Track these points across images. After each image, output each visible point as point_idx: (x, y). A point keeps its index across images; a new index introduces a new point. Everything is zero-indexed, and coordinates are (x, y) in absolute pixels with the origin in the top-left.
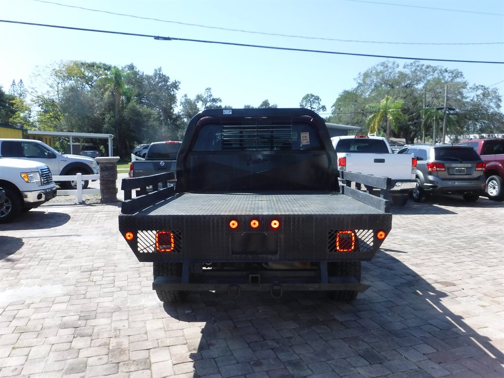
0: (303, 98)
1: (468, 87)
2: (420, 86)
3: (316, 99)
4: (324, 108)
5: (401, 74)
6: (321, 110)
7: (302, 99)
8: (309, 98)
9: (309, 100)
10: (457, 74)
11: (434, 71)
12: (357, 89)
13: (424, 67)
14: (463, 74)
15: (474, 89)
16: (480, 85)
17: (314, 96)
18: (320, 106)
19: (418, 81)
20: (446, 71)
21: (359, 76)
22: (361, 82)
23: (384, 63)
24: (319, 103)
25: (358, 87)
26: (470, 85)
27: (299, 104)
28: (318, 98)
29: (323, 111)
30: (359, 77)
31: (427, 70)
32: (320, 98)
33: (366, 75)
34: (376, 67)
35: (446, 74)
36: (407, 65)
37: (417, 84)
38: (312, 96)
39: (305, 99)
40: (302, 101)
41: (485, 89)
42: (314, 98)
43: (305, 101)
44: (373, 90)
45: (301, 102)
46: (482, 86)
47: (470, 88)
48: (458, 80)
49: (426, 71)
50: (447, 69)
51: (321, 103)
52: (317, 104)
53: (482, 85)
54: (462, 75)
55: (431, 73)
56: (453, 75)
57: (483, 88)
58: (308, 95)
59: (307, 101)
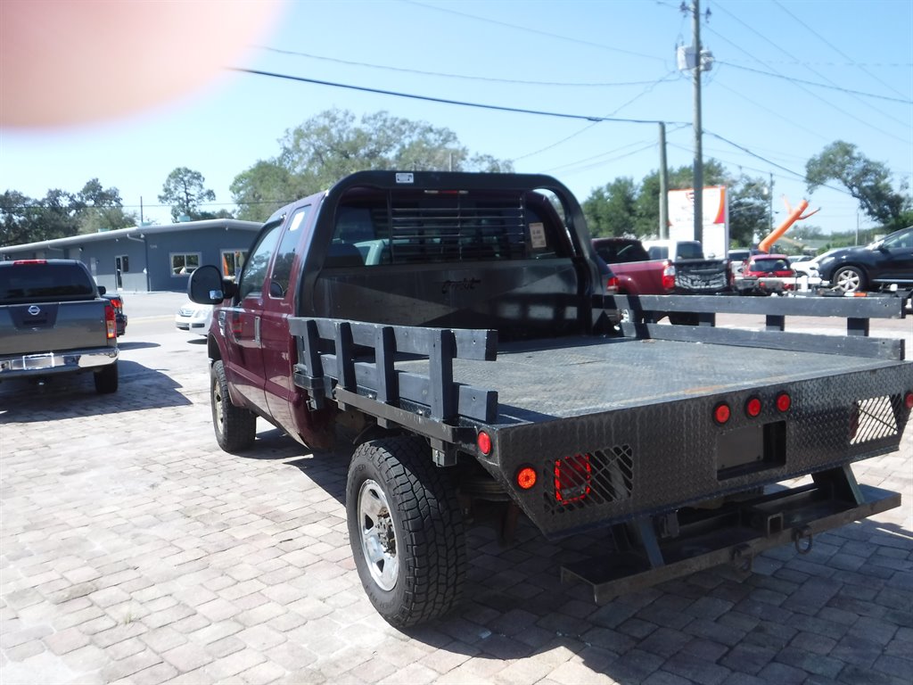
0: (170, 176)
1: (468, 158)
2: (391, 155)
3: (194, 178)
4: (210, 194)
5: (358, 132)
6: (206, 198)
7: (166, 177)
8: (181, 176)
9: (182, 179)
10: (449, 136)
11: (413, 129)
12: (281, 160)
13: (397, 123)
14: (457, 136)
15: (478, 160)
16: (485, 156)
17: (189, 171)
18: (204, 191)
19: (389, 146)
20: (431, 130)
21: (286, 134)
22: (289, 146)
23: (328, 112)
24: (201, 186)
25: (284, 154)
26: (471, 155)
27: (163, 188)
28: (198, 176)
29: (210, 199)
30: (287, 137)
31: (403, 128)
32: (203, 175)
33: (300, 134)
34: (315, 119)
35: (431, 136)
36: (369, 118)
37: (386, 151)
38: (187, 171)
39: (174, 177)
40: (168, 181)
41: (493, 161)
42: (190, 175)
43: (172, 180)
44: (311, 162)
45: (165, 182)
46: (489, 157)
47: (472, 159)
48: (451, 146)
49: (401, 130)
50: (433, 128)
51: (204, 184)
52: (198, 188)
53: (488, 154)
54: (455, 138)
55: (407, 133)
56: (442, 138)
57: (490, 159)
58: (179, 169)
59: (176, 182)
